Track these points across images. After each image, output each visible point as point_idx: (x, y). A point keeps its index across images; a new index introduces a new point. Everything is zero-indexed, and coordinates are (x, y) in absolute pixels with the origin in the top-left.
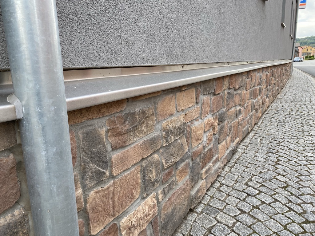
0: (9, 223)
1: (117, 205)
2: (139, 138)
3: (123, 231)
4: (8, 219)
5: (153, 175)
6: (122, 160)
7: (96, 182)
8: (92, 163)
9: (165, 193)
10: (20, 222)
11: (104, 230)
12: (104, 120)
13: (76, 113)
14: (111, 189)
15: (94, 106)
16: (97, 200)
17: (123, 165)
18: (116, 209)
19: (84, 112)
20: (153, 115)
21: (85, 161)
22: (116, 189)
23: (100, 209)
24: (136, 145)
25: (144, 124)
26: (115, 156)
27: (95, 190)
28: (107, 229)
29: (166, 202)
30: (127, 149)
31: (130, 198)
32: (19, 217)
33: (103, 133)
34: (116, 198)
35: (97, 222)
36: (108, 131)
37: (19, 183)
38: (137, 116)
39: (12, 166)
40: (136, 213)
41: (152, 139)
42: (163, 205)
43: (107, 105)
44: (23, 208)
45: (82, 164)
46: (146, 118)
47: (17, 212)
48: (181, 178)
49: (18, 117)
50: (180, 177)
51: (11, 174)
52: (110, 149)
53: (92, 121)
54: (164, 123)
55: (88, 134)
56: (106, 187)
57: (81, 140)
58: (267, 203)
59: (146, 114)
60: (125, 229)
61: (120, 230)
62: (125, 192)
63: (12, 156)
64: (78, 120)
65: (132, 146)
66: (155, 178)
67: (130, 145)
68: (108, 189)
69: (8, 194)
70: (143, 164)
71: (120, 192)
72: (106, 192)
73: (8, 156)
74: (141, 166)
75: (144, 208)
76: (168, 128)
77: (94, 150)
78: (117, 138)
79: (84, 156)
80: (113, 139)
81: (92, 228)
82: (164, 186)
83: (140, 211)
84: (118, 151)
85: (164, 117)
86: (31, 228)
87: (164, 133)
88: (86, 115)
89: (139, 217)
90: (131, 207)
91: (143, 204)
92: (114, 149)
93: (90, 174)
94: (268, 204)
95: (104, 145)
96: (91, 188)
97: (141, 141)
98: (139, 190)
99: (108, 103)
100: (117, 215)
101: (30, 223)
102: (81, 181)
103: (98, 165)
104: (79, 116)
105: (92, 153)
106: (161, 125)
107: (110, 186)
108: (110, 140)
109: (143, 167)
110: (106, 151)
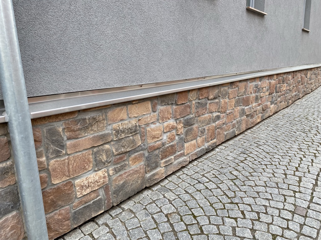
0: (4, 167)
1: (72, 171)
2: (90, 134)
3: (77, 187)
4: (4, 165)
5: (104, 158)
6: (75, 146)
7: (56, 156)
8: (53, 145)
9: (116, 171)
10: (10, 167)
11: (62, 183)
12: (61, 123)
13: (41, 119)
14: (67, 161)
15: (53, 115)
16: (56, 165)
17: (76, 148)
18: (71, 173)
19: (46, 118)
20: (104, 120)
21: (47, 144)
22: (70, 162)
23: (58, 170)
24: (87, 138)
25: (95, 126)
26: (69, 143)
27: (55, 160)
28: (65, 183)
29: (118, 177)
30: (79, 140)
31: (83, 169)
32: (9, 165)
33: (61, 129)
34: (71, 167)
35: (57, 177)
36: (64, 129)
37: (9, 150)
38: (87, 121)
39: (6, 142)
40: (88, 178)
41: (102, 135)
42: (114, 178)
43: (63, 115)
44: (11, 162)
45: (46, 145)
46: (97, 122)
47: (8, 163)
48: (135, 163)
49: (6, 121)
50: (133, 162)
51: (5, 145)
52: (65, 138)
53: (53, 123)
54: (115, 126)
55: (50, 130)
56: (62, 159)
57: (45, 132)
58: (210, 188)
59: (97, 119)
60: (79, 186)
61: (75, 186)
62: (78, 164)
63: (6, 138)
64: (43, 122)
65: (84, 138)
66: (105, 159)
67: (81, 137)
68: (64, 160)
69: (4, 154)
70: (94, 150)
71: (74, 164)
72: (63, 162)
73: (4, 138)
74: (93, 151)
75: (95, 177)
76: (118, 129)
77: (54, 138)
78: (71, 133)
79: (47, 141)
80: (69, 133)
81: (52, 180)
82: (116, 166)
83: (91, 178)
84: (72, 140)
85: (114, 121)
86: (15, 171)
87: (114, 132)
88: (48, 120)
89: (90, 181)
90: (84, 175)
91: (94, 174)
92: (69, 139)
93: (51, 151)
94: (209, 190)
95: (61, 136)
96: (52, 159)
97: (91, 136)
98: (91, 165)
99: (63, 113)
100: (72, 177)
101: (15, 169)
102: (45, 154)
103: (57, 147)
104: (43, 121)
105: (53, 140)
106: (112, 127)
107: (65, 159)
108: (66, 134)
109: (94, 152)
110: (63, 140)
